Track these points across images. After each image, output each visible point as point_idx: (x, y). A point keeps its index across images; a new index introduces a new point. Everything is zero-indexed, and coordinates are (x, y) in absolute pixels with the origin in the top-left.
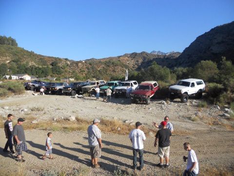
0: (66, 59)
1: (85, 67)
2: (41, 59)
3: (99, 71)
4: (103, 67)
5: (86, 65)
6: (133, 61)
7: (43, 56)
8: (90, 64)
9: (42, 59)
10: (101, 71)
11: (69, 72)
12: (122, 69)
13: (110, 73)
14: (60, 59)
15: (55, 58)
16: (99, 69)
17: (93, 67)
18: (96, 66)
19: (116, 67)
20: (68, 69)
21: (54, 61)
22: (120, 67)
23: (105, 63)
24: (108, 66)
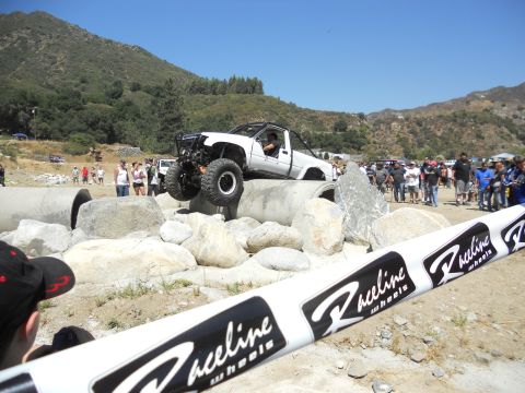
0: (361, 116)
1: (406, 130)
3: (440, 137)
4: (450, 129)
5: (408, 127)
6: (505, 108)
7: (314, 111)
8: (419, 124)
9: (312, 117)
10: (446, 137)
11: (374, 143)
12: (498, 130)
13: (468, 142)
14: (348, 116)
15: (341, 115)
16: (439, 134)
17: (425, 128)
18: (433, 127)
19: (482, 127)
20: (369, 137)
21: (338, 120)
22: (493, 127)
23: (454, 119)
24: (462, 125)
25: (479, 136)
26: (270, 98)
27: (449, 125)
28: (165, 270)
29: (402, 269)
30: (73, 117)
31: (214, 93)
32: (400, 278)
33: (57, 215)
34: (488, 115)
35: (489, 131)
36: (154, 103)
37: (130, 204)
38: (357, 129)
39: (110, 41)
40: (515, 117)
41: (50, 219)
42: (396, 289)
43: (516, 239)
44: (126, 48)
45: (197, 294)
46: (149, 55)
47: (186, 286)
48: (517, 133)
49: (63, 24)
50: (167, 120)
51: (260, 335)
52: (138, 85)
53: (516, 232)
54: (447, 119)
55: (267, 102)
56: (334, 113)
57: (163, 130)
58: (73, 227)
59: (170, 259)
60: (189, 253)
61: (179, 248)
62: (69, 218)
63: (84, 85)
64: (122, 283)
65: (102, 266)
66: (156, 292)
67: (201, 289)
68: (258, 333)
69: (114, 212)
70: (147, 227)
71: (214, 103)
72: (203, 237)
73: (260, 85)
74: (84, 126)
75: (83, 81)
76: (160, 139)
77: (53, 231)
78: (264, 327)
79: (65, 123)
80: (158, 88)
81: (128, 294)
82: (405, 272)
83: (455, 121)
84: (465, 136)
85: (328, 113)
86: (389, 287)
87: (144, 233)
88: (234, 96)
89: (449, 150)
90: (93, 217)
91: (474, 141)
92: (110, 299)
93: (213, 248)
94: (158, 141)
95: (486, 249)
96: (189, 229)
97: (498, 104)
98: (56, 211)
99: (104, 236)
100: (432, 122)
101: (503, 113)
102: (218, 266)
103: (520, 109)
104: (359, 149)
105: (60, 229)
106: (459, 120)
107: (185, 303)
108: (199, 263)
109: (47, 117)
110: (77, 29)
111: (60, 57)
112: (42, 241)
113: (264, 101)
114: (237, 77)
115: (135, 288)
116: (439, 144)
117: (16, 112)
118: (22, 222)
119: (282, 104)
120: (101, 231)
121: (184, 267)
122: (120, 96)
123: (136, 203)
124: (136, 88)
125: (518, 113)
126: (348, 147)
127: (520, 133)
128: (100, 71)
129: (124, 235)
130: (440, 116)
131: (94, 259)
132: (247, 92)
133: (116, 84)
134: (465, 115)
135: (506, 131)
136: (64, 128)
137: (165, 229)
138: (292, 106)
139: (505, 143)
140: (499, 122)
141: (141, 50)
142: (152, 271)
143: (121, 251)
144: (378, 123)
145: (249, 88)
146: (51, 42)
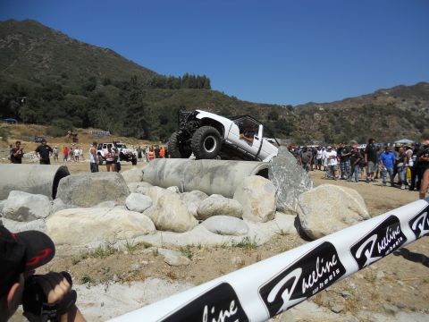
0: (290, 108)
1: (326, 119)
2: (250, 108)
3: (353, 126)
4: (361, 119)
5: (328, 117)
6: (405, 103)
7: (251, 104)
8: (336, 115)
10: (358, 125)
11: (300, 129)
12: (400, 120)
13: (376, 130)
14: (279, 107)
15: (273, 107)
16: (352, 123)
17: (341, 118)
18: (347, 118)
19: (386, 117)
20: (296, 125)
21: (271, 111)
22: (396, 117)
23: (364, 111)
24: (371, 116)
25: (385, 125)
26: (216, 92)
27: (360, 116)
28: (130, 234)
29: (334, 256)
30: (54, 106)
31: (171, 88)
32: (333, 264)
33: (41, 187)
34: (392, 109)
35: (393, 121)
36: (121, 95)
37: (101, 179)
38: (286, 118)
39: (86, 45)
40: (413, 110)
41: (35, 190)
42: (331, 273)
43: (421, 227)
44: (99, 50)
45: (156, 254)
46: (118, 56)
47: (146, 247)
48: (414, 122)
49: (48, 30)
50: (131, 110)
51: (229, 316)
52: (109, 81)
53: (420, 222)
54: (359, 111)
55: (214, 96)
56: (267, 105)
57: (128, 117)
58: (54, 198)
59: (133, 224)
60: (150, 220)
61: (141, 216)
62: (51, 189)
63: (64, 79)
64: (94, 245)
65: (77, 230)
66: (122, 252)
67: (160, 250)
68: (227, 313)
69: (88, 185)
70: (115, 198)
71: (171, 95)
72: (161, 206)
73: (209, 82)
74: (64, 113)
75: (64, 76)
76: (126, 124)
77: (37, 200)
78: (231, 309)
79: (49, 110)
80: (125, 83)
81: (99, 254)
82: (337, 258)
83: (365, 112)
84: (373, 125)
85: (262, 105)
86: (325, 271)
87: (113, 203)
88: (187, 91)
89: (361, 136)
90: (71, 189)
91: (380, 129)
92: (84, 258)
93: (169, 216)
94: (124, 126)
95: (398, 236)
96: (150, 200)
97: (399, 99)
98: (40, 183)
99: (80, 205)
100: (347, 113)
101: (403, 106)
102: (173, 231)
103: (417, 103)
104: (288, 135)
105: (43, 199)
106: (368, 112)
107: (146, 262)
108: (158, 228)
109: (34, 105)
110: (60, 34)
111: (46, 56)
112: (28, 209)
113: (211, 95)
114: (190, 74)
115: (104, 249)
116: (353, 131)
117: (8, 101)
118: (12, 193)
119: (226, 97)
120: (77, 201)
121: (145, 231)
122: (94, 88)
123: (106, 178)
124: (107, 82)
125: (415, 107)
126: (279, 133)
127: (417, 122)
128: (78, 69)
129: (96, 204)
130: (353, 109)
131: (71, 225)
132: (197, 87)
133: (90, 79)
134: (373, 108)
135: (406, 121)
136: (47, 114)
137: (130, 200)
138: (234, 99)
139: (405, 131)
140: (400, 114)
141: (111, 52)
142: (119, 235)
143: (94, 218)
144: (303, 114)
145: (199, 84)
146: (39, 45)
